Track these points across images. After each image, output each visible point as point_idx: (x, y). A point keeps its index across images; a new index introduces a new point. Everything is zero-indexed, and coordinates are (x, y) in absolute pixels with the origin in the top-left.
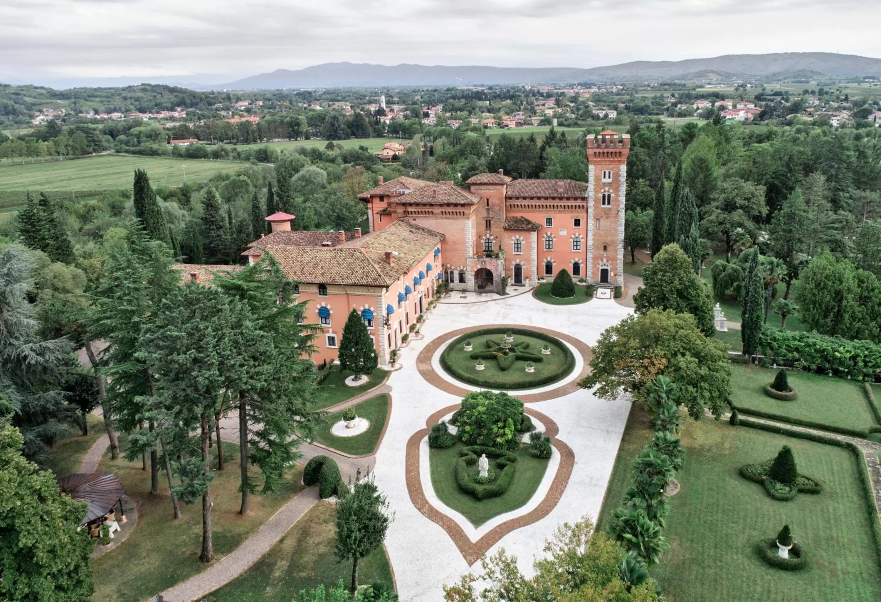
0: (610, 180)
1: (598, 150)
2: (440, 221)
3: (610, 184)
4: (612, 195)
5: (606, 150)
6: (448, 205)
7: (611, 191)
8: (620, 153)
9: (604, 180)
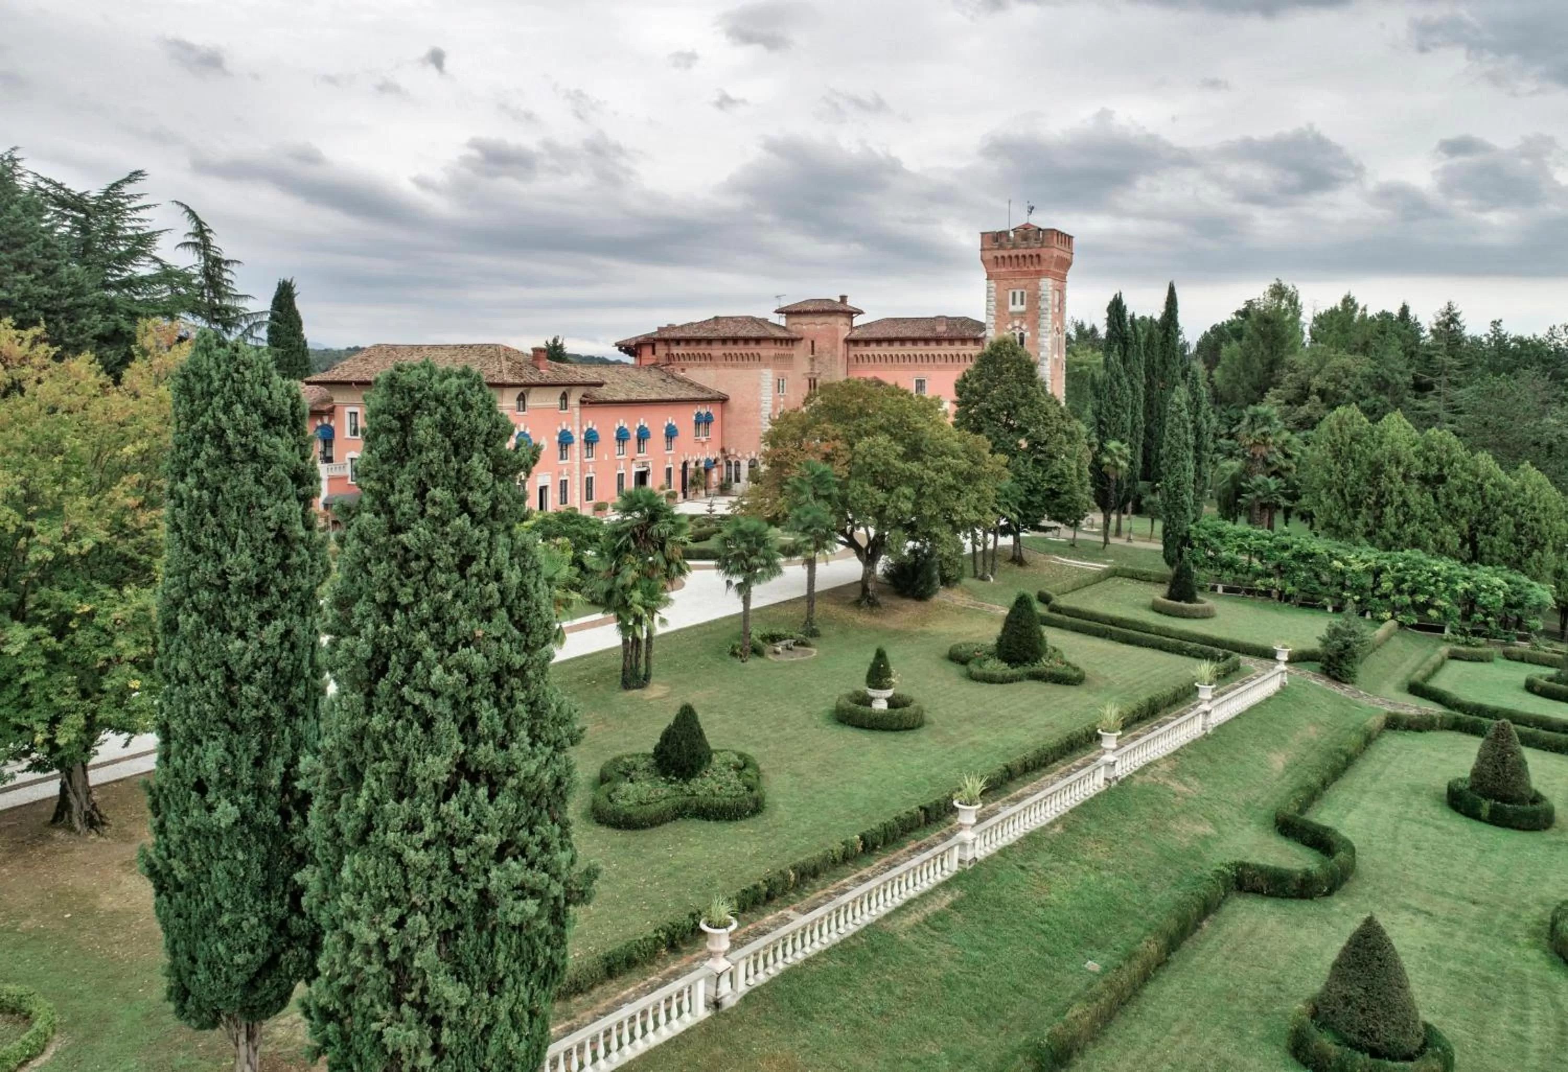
0: (1022, 308)
1: (1000, 253)
2: (722, 371)
3: (1021, 315)
4: (1027, 334)
5: (1013, 253)
6: (735, 340)
7: (1024, 327)
8: (1038, 256)
9: (1012, 308)
